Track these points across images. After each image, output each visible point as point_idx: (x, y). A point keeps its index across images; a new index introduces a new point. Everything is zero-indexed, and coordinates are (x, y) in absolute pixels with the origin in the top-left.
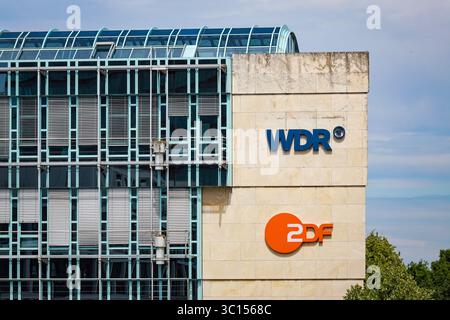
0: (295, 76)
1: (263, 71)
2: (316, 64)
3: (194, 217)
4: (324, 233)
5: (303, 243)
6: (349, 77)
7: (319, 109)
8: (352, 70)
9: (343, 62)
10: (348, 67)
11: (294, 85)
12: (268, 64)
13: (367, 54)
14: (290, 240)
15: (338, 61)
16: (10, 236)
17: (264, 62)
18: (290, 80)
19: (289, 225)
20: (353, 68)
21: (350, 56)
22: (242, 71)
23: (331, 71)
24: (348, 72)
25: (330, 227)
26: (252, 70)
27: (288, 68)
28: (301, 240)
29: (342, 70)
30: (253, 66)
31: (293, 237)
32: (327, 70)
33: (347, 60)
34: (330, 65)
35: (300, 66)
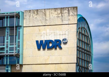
0: (47, 18)
1: (35, 16)
2: (56, 13)
6: (69, 18)
8: (70, 15)
9: (67, 11)
10: (69, 13)
11: (47, 22)
12: (37, 14)
13: (77, 7)
15: (65, 11)
17: (36, 13)
18: (46, 20)
20: (71, 13)
21: (70, 9)
22: (28, 17)
23: (62, 16)
24: (69, 16)
26: (31, 17)
27: (45, 15)
29: (66, 15)
30: (31, 15)
32: (60, 15)
33: (68, 10)
34: (61, 13)
35: (50, 14)
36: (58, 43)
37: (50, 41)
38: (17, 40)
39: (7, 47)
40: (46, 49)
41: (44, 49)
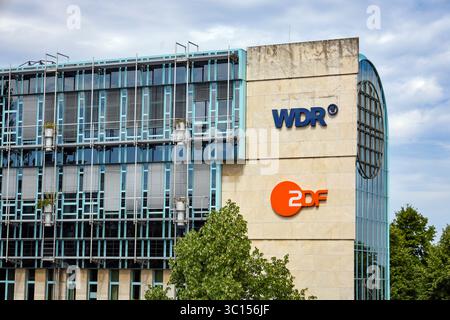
0: (296, 63)
1: (271, 60)
2: (314, 51)
3: (214, 186)
4: (320, 198)
5: (302, 207)
6: (341, 61)
7: (317, 90)
8: (344, 54)
9: (337, 48)
10: (341, 52)
11: (296, 70)
12: (275, 54)
13: (357, 39)
14: (291, 204)
15: (333, 48)
16: (77, 203)
17: (272, 52)
18: (293, 66)
19: (291, 192)
20: (345, 52)
21: (343, 42)
22: (254, 61)
23: (326, 57)
24: (341, 57)
25: (325, 193)
26: (262, 60)
27: (291, 55)
28: (300, 205)
29: (335, 55)
30: (263, 56)
31: (294, 202)
32: (323, 56)
33: (340, 46)
34: (325, 51)
35: (301, 54)
36: (318, 114)
37: (303, 111)
38: (234, 109)
39: (213, 123)
40: (294, 127)
41: (289, 126)
